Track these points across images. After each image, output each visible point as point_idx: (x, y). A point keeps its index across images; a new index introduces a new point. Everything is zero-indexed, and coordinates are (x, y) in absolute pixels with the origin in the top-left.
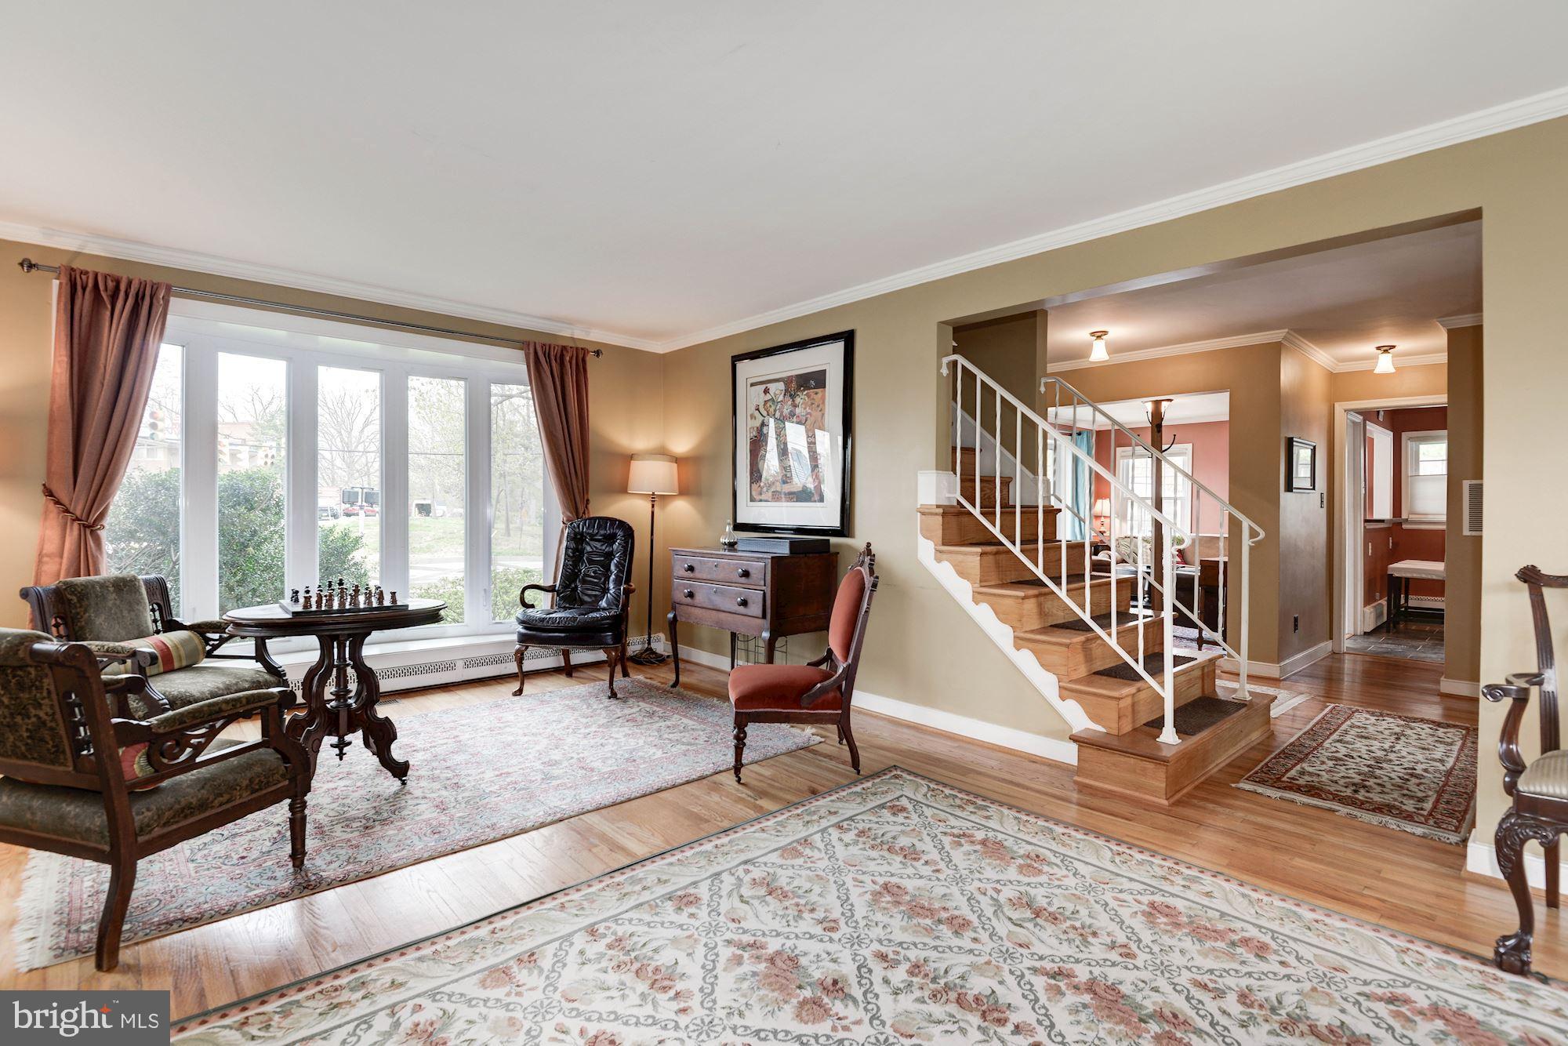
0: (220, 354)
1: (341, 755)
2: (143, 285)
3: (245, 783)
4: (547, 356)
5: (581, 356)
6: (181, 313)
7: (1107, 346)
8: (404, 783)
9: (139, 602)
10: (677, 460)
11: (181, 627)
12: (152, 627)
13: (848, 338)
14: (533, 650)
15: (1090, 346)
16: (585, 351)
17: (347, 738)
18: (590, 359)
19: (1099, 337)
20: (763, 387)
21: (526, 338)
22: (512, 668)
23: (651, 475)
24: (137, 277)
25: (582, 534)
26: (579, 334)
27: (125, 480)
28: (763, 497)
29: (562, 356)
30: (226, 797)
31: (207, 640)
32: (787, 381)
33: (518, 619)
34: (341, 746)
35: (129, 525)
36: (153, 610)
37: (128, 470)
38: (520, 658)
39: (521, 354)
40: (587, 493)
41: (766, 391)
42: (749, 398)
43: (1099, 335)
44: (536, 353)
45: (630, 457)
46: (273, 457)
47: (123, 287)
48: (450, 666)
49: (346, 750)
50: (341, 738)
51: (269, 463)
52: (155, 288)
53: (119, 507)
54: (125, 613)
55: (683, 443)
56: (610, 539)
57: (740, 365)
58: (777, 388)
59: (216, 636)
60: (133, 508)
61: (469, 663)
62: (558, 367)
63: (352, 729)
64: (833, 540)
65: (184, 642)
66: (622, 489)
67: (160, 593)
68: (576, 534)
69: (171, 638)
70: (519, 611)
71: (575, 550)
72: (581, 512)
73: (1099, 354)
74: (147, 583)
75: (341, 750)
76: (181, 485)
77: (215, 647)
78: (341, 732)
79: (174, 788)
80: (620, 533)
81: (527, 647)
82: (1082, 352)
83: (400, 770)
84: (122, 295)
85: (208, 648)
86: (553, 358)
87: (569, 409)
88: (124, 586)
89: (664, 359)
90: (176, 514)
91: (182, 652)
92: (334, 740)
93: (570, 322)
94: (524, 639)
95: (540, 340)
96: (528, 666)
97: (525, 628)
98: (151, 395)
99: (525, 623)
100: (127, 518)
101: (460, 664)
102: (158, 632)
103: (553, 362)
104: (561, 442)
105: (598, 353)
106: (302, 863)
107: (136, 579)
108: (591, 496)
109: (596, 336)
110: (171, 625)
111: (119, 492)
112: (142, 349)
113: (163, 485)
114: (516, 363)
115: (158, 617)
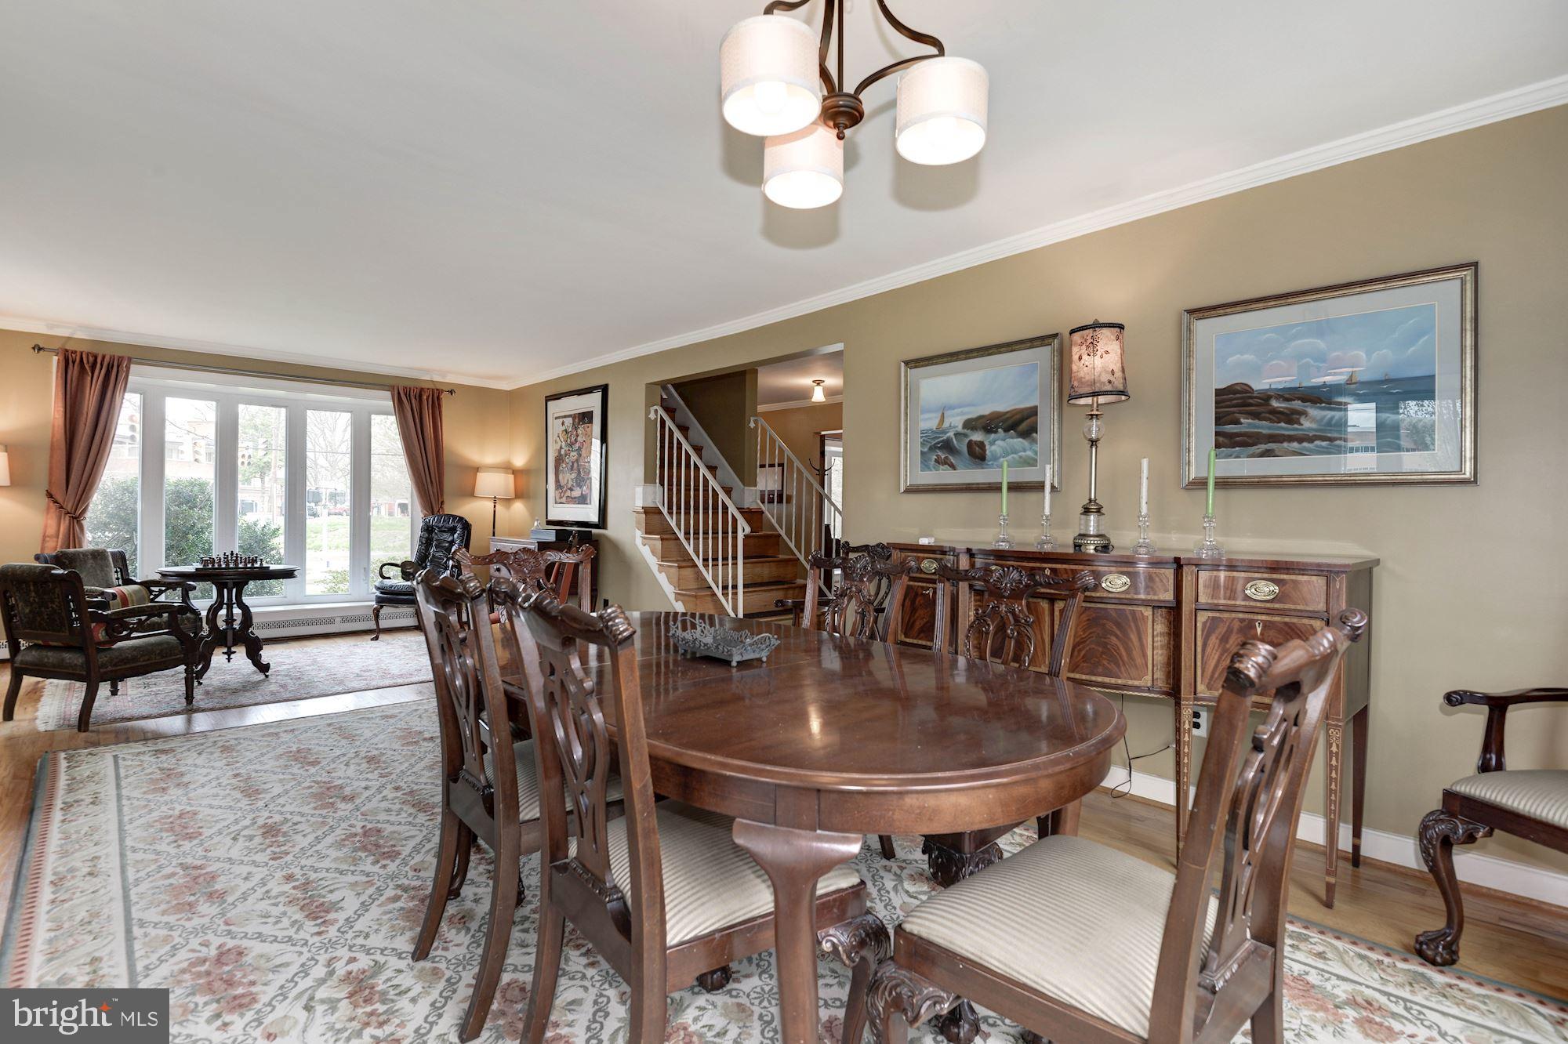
0: (167, 398)
1: (229, 660)
2: (112, 358)
3: (158, 652)
4: (407, 395)
5: (436, 396)
6: (138, 375)
7: (825, 389)
8: (267, 676)
9: (108, 566)
10: (515, 472)
11: (134, 583)
12: (116, 582)
13: (605, 389)
14: (386, 610)
15: (813, 389)
16: (440, 392)
17: (233, 649)
18: (445, 397)
19: (818, 384)
20: (561, 420)
21: (393, 383)
22: (372, 625)
23: (492, 483)
24: (109, 353)
25: (432, 527)
26: (437, 378)
27: (100, 486)
28: (562, 500)
29: (420, 396)
30: (146, 658)
31: (151, 592)
32: (573, 417)
33: (376, 587)
34: (229, 653)
35: (104, 518)
36: (116, 572)
37: (103, 478)
38: (377, 614)
39: (388, 394)
40: (442, 495)
41: (563, 424)
42: (556, 428)
43: (818, 383)
44: (399, 393)
45: (477, 469)
46: (250, 457)
47: (99, 361)
48: (331, 621)
49: (232, 656)
50: (229, 649)
51: (246, 463)
52: (121, 359)
53: (97, 505)
54: (98, 572)
55: (520, 461)
56: (453, 530)
57: (549, 403)
58: (569, 421)
59: (157, 589)
60: (106, 506)
61: (344, 620)
62: (417, 404)
63: (235, 644)
64: (594, 531)
65: (135, 592)
66: (470, 493)
67: (121, 560)
68: (428, 527)
69: (127, 589)
70: (378, 581)
71: (427, 539)
72: (436, 511)
73: (818, 396)
74: (113, 554)
75: (229, 656)
76: (139, 490)
77: (157, 596)
78: (229, 645)
79: (120, 649)
80: (459, 525)
81: (382, 607)
82: (806, 394)
83: (264, 668)
84: (98, 365)
85: (152, 597)
86: (413, 398)
87: (426, 434)
88: (98, 555)
89: (511, 395)
90: (134, 511)
91: (134, 599)
92: (225, 650)
93: (428, 371)
94: (380, 601)
95: (402, 384)
96: (383, 624)
97: (382, 593)
98: (117, 433)
99: (382, 590)
100: (102, 513)
101: (338, 620)
102: (119, 585)
103: (413, 401)
104: (420, 459)
105: (451, 392)
106: (192, 702)
107: (105, 551)
108: (446, 498)
109: (451, 379)
110: (128, 582)
111: (96, 495)
112: (111, 401)
113: (128, 490)
114: (385, 400)
115: (119, 576)
